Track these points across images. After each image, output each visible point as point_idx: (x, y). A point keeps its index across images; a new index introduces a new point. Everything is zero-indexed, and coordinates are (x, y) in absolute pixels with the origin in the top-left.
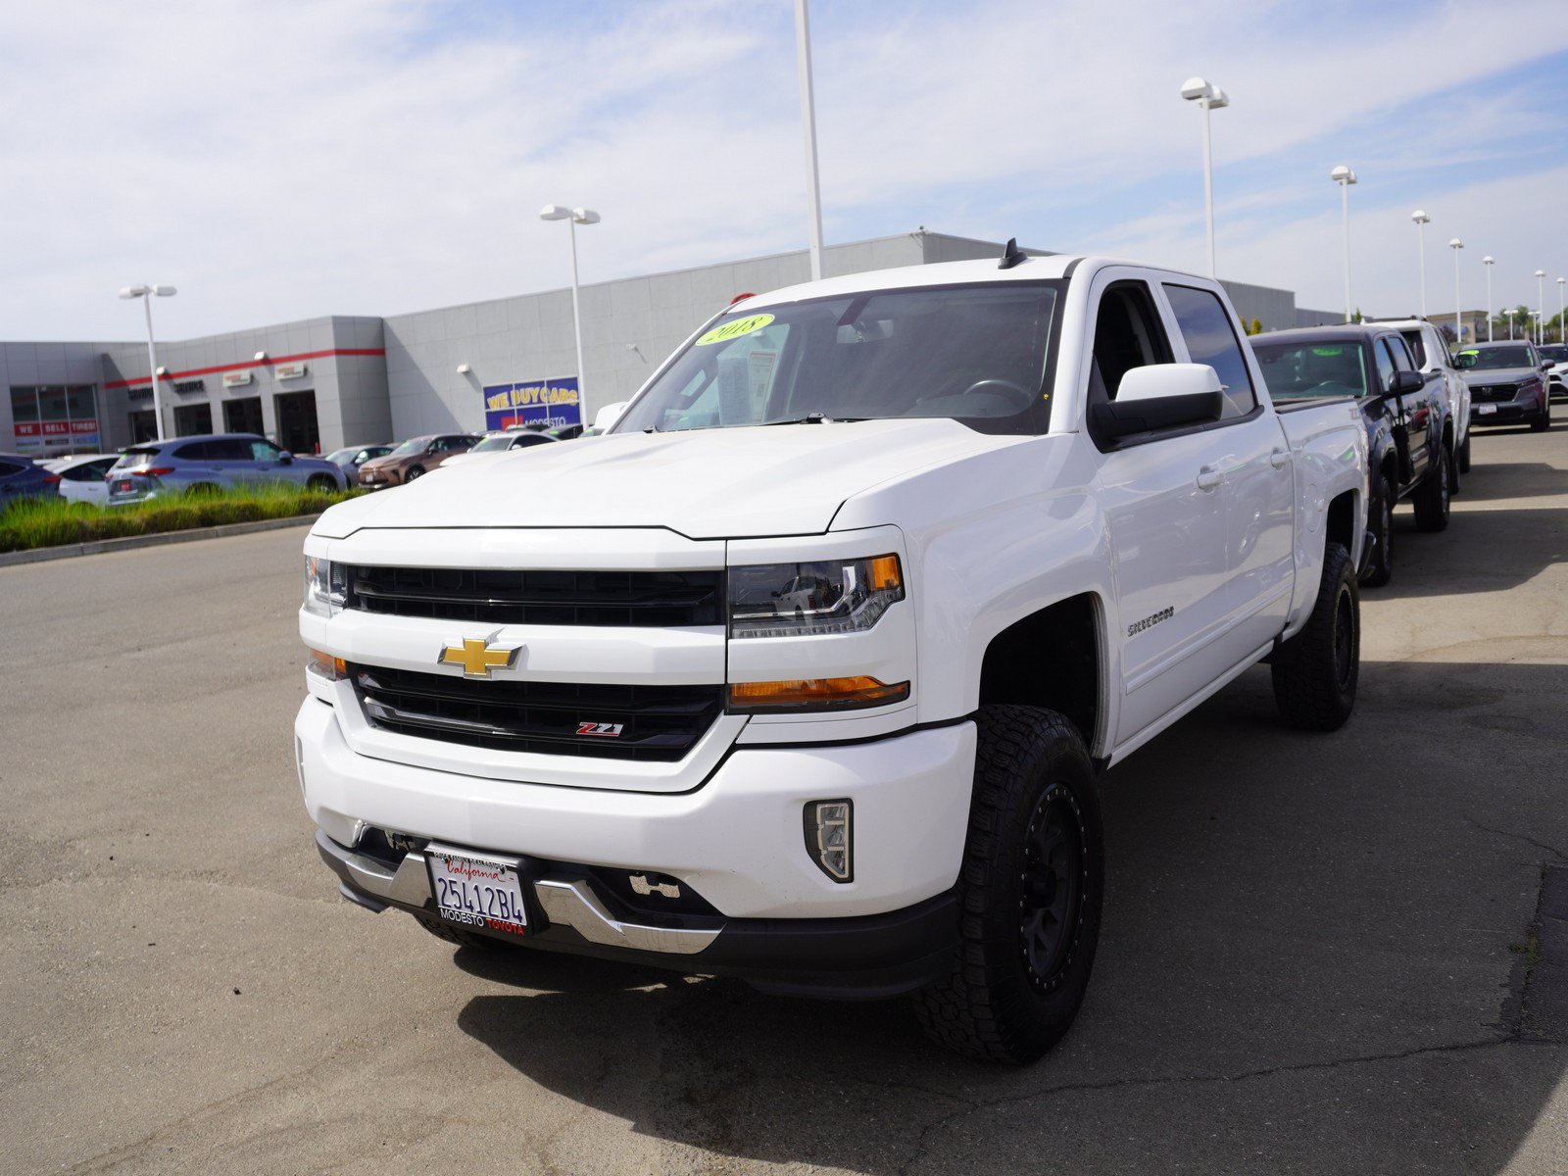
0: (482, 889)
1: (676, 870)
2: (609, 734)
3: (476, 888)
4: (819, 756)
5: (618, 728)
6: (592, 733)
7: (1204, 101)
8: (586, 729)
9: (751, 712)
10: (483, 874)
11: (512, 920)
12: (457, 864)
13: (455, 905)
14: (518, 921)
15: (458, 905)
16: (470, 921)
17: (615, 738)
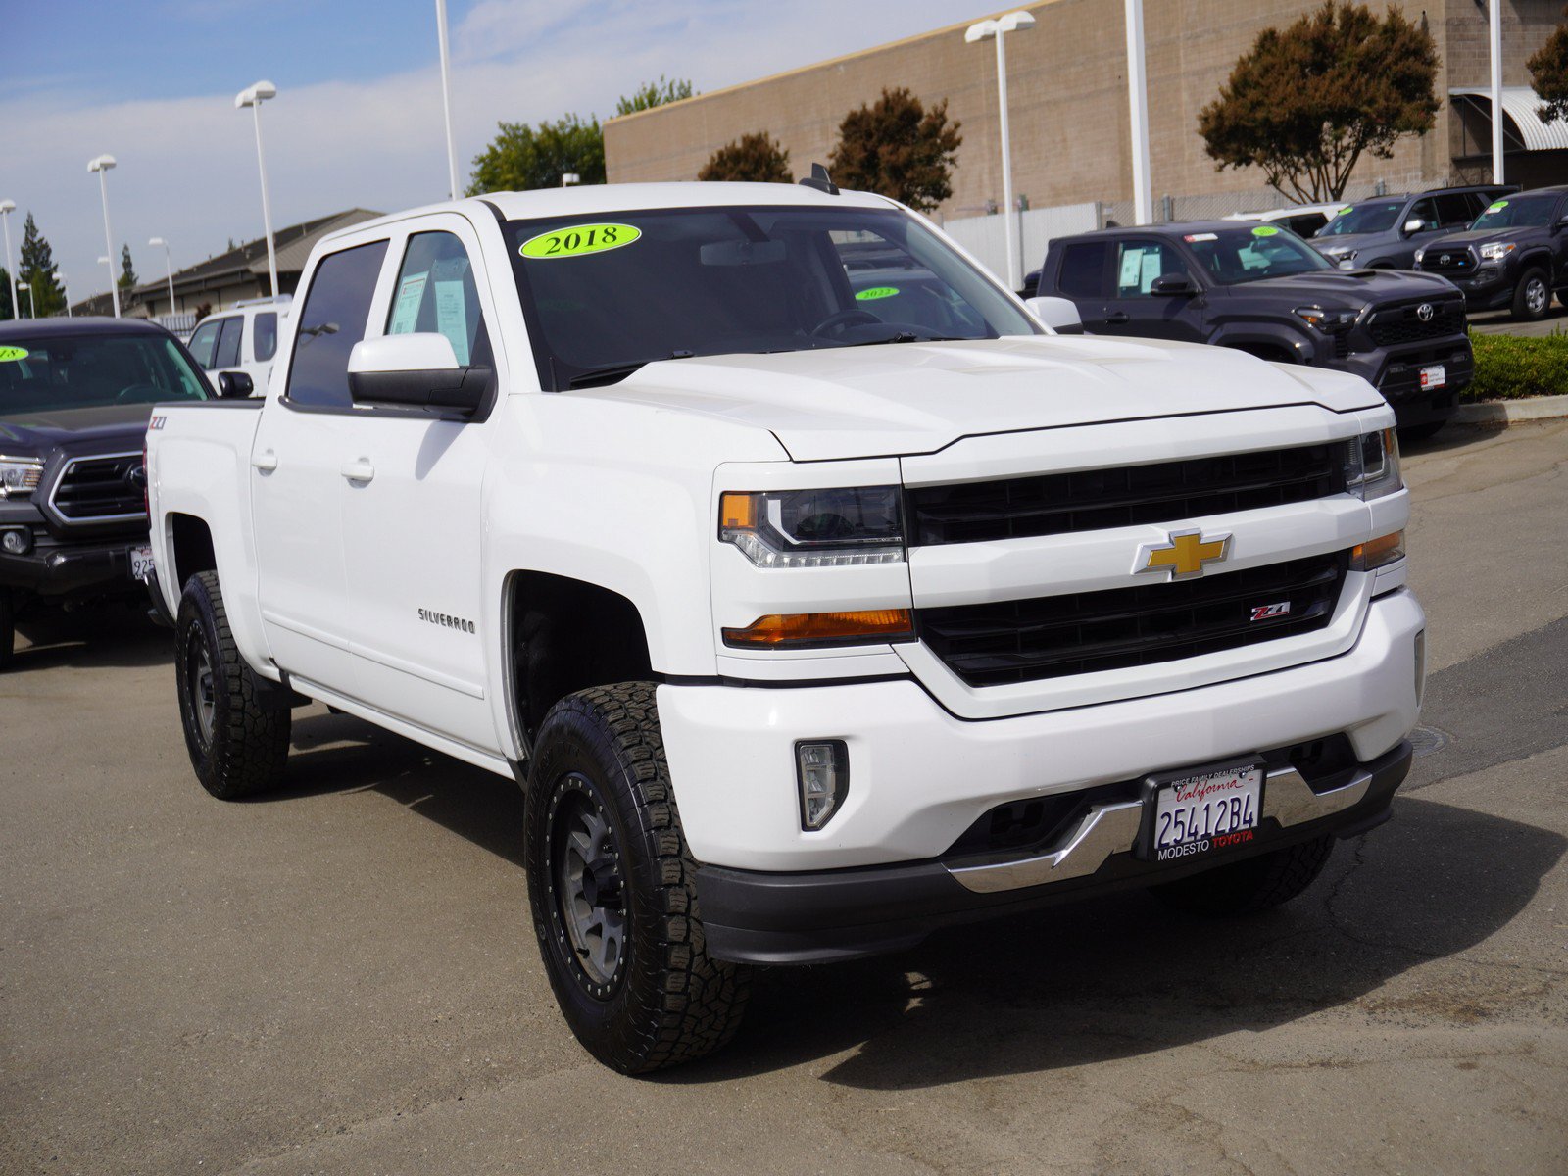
0: (1214, 806)
2: (1278, 614)
3: (1207, 808)
5: (1285, 607)
6: (1266, 616)
8: (1261, 613)
10: (1219, 787)
11: (1242, 827)
12: (1190, 788)
13: (1175, 840)
14: (1247, 826)
15: (1179, 838)
16: (1192, 850)
17: (1284, 616)
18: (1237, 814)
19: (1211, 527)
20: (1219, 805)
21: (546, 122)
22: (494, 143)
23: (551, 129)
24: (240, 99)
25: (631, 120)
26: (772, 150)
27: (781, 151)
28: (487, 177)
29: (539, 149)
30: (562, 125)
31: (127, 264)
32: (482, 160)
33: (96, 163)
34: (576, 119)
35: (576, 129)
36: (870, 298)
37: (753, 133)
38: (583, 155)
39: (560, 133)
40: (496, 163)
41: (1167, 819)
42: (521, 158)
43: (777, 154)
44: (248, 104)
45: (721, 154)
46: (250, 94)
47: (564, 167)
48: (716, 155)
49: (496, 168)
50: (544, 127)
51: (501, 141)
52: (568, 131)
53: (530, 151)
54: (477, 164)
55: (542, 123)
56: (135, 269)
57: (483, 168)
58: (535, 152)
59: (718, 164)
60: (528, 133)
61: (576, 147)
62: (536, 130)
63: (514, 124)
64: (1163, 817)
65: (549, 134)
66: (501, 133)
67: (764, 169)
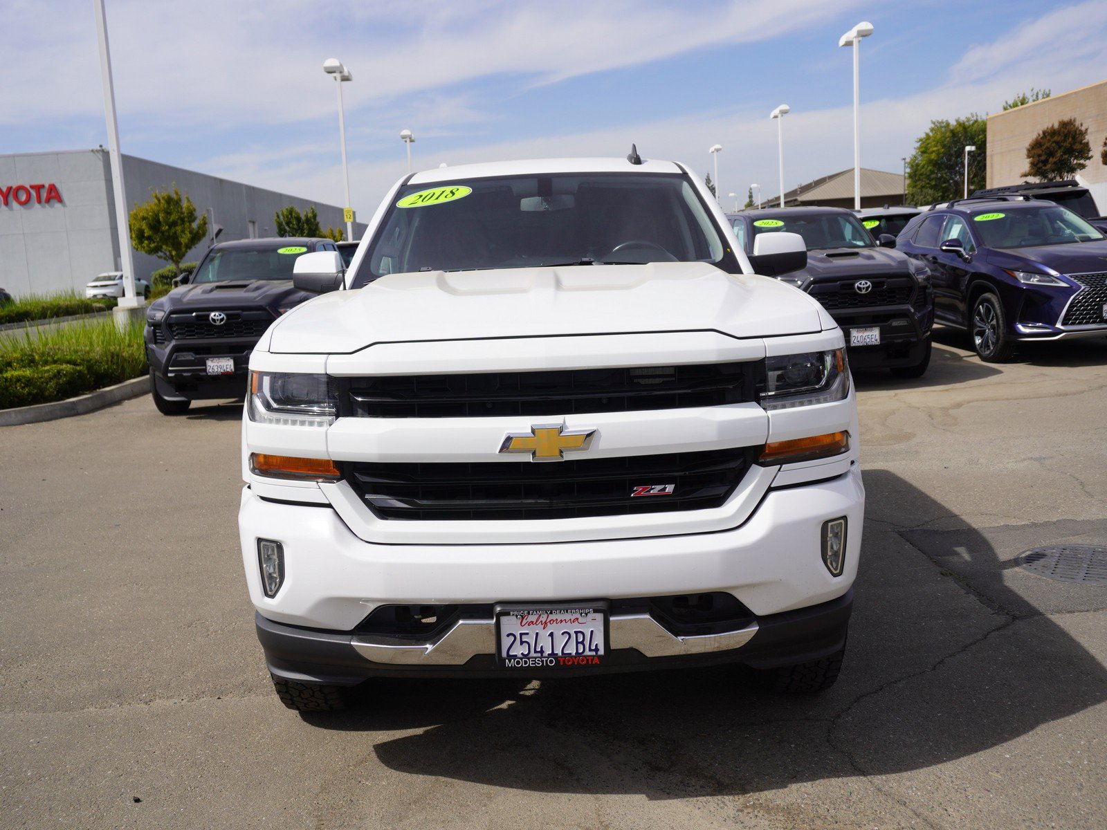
0: (558, 634)
1: (727, 588)
2: (662, 493)
3: (551, 635)
4: (827, 489)
5: (670, 488)
6: (647, 494)
7: (338, 75)
8: (641, 491)
9: (781, 463)
10: (561, 621)
11: (587, 653)
12: (532, 618)
13: (522, 654)
14: (594, 653)
15: (526, 653)
16: (539, 664)
17: (668, 495)
18: (582, 643)
19: (577, 423)
20: (563, 634)
21: (959, 118)
22: (928, 131)
23: (961, 122)
24: (772, 115)
25: (1008, 113)
26: (1078, 128)
27: (1083, 129)
28: (923, 149)
29: (954, 133)
30: (968, 120)
31: (751, 197)
32: (921, 140)
33: (712, 149)
34: (977, 116)
35: (976, 121)
36: (985, 219)
37: (1066, 119)
38: (979, 135)
39: (967, 123)
40: (928, 141)
41: (512, 638)
42: (943, 139)
43: (1080, 130)
44: (776, 117)
45: (1044, 133)
46: (776, 112)
47: (968, 142)
48: (1041, 133)
49: (928, 144)
50: (957, 121)
51: (932, 130)
52: (971, 122)
53: (948, 134)
54: (918, 142)
55: (957, 118)
56: (754, 199)
57: (921, 144)
58: (951, 135)
59: (1042, 138)
60: (948, 124)
61: (975, 131)
62: (953, 123)
63: (940, 121)
64: (508, 635)
65: (961, 124)
66: (933, 126)
67: (1070, 139)
